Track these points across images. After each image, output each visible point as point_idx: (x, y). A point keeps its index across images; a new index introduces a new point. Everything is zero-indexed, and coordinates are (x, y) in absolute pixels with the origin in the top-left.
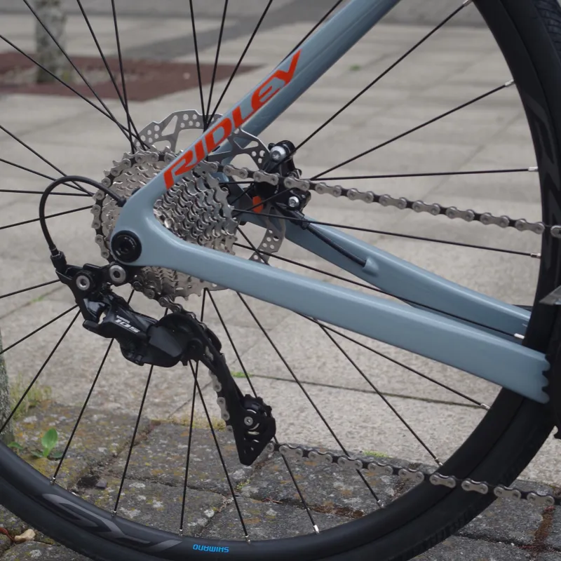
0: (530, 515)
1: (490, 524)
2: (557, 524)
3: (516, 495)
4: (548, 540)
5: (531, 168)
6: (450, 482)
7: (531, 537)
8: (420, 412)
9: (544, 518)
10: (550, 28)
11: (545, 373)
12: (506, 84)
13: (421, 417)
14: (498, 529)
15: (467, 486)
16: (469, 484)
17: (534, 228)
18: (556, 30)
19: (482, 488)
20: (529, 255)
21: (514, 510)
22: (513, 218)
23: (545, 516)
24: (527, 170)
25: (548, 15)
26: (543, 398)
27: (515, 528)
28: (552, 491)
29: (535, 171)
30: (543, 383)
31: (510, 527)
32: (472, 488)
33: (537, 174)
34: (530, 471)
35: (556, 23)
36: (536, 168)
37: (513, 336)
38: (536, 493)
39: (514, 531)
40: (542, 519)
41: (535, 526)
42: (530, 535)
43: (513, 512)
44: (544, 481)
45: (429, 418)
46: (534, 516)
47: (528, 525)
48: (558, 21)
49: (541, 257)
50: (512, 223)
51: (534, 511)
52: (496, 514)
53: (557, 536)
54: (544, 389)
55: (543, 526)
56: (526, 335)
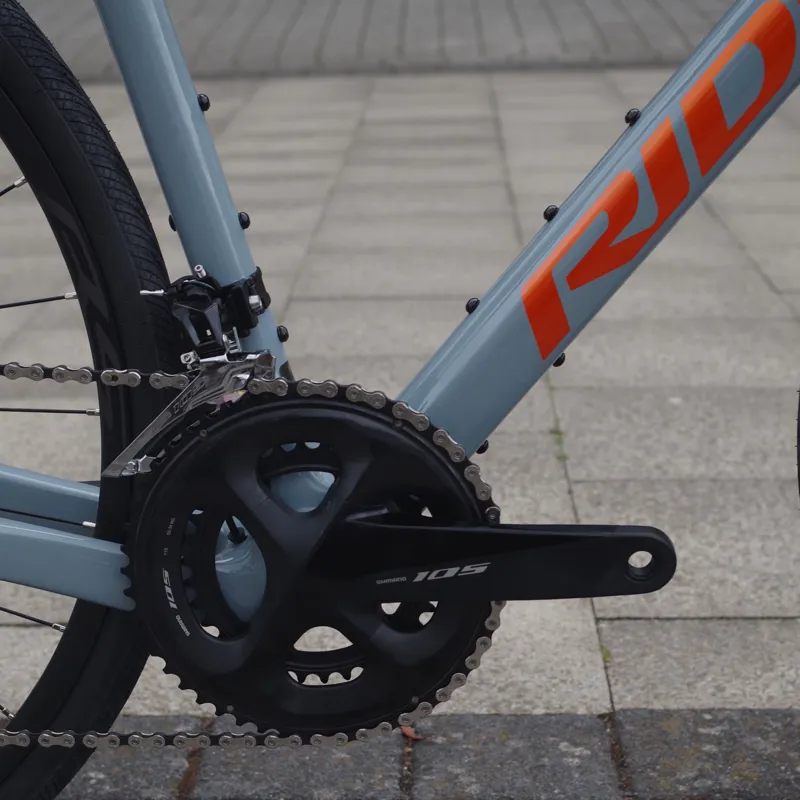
0: (170, 762)
1: (116, 784)
2: (207, 768)
3: (113, 741)
4: (195, 792)
5: (67, 295)
6: (22, 739)
7: (173, 793)
8: (14, 644)
9: (189, 762)
10: (61, 103)
11: (123, 571)
12: (16, 183)
13: (17, 650)
14: (127, 789)
15: (45, 740)
16: (48, 738)
17: (80, 376)
18: (68, 105)
19: (66, 739)
20: (84, 412)
21: (148, 759)
22: (49, 365)
23: (191, 759)
24: (63, 298)
25: (55, 86)
26: (127, 604)
27: (151, 784)
28: (200, 724)
29: (74, 297)
30: (124, 583)
31: (144, 783)
32: (54, 742)
33: (76, 302)
34: (170, 701)
35: (68, 97)
36: (75, 293)
37: (81, 525)
38: (140, 734)
39: (148, 788)
40: (187, 765)
41: (177, 776)
42: (172, 789)
43: (147, 762)
44: (191, 712)
45: (27, 650)
46: (175, 764)
47: (168, 777)
48: (70, 93)
49: (100, 414)
50: (48, 373)
51: (176, 756)
52: (124, 769)
53: (206, 785)
54: (127, 593)
55: (188, 774)
56: (98, 522)
